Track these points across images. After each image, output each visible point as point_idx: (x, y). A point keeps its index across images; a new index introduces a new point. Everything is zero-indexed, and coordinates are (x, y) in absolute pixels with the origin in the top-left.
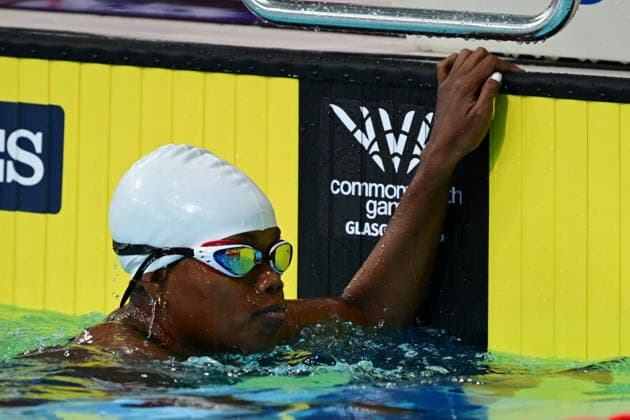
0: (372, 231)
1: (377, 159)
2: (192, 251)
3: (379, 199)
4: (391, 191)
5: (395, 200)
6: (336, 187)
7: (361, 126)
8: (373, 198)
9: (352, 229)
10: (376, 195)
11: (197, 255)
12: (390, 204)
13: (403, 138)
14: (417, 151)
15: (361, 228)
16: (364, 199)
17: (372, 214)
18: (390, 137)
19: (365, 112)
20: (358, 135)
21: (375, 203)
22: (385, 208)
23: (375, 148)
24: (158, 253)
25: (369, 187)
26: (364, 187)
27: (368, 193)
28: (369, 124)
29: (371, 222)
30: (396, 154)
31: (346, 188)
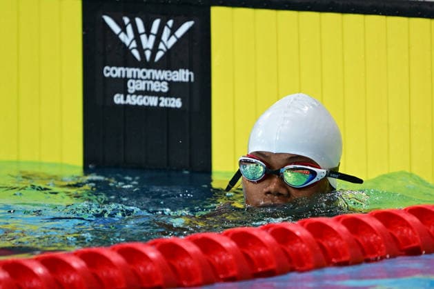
0: (132, 101)
1: (136, 53)
3: (137, 79)
4: (144, 74)
5: (147, 79)
6: (108, 72)
7: (124, 29)
8: (133, 78)
9: (118, 99)
10: (135, 76)
12: (144, 82)
13: (152, 38)
14: (161, 46)
15: (125, 99)
16: (126, 79)
17: (131, 89)
18: (143, 38)
19: (126, 20)
20: (122, 36)
21: (133, 82)
22: (141, 85)
23: (134, 44)
25: (130, 71)
26: (126, 72)
27: (129, 75)
28: (129, 29)
29: (132, 94)
30: (148, 49)
31: (114, 72)
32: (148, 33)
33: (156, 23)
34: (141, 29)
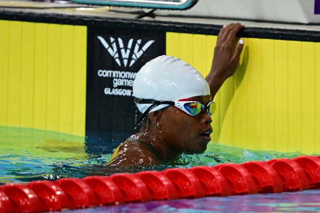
0: (116, 92)
1: (118, 61)
2: (174, 103)
3: (118, 78)
4: (123, 75)
5: (125, 78)
6: (101, 73)
8: (116, 78)
9: (107, 91)
10: (117, 76)
11: (176, 105)
12: (123, 80)
13: (128, 51)
14: (134, 57)
15: (111, 91)
16: (112, 78)
17: (115, 85)
18: (123, 51)
19: (112, 40)
20: (110, 50)
21: (117, 80)
22: (120, 82)
23: (117, 55)
24: (158, 103)
25: (114, 73)
27: (114, 76)
28: (114, 45)
29: (115, 88)
30: (126, 58)
31: (105, 73)
32: (126, 48)
33: (131, 41)
34: (121, 45)
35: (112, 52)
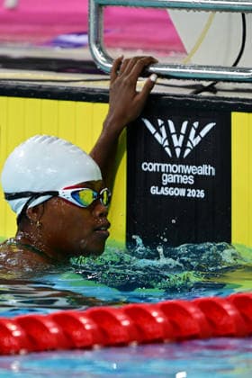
0: (165, 192)
1: (168, 150)
2: (58, 192)
3: (169, 173)
4: (175, 169)
5: (177, 173)
6: (145, 166)
7: (158, 130)
8: (165, 172)
9: (154, 191)
10: (167, 171)
11: (61, 195)
12: (175, 176)
13: (182, 137)
14: (189, 145)
15: (159, 190)
16: (161, 173)
17: (165, 182)
18: (174, 137)
19: (160, 122)
20: (157, 136)
21: (166, 175)
22: (172, 178)
23: (167, 143)
25: (163, 166)
26: (160, 167)
27: (163, 170)
28: (163, 130)
29: (164, 186)
30: (178, 147)
31: (151, 167)
32: (178, 133)
33: (185, 124)
34: (173, 130)
35: (161, 139)
